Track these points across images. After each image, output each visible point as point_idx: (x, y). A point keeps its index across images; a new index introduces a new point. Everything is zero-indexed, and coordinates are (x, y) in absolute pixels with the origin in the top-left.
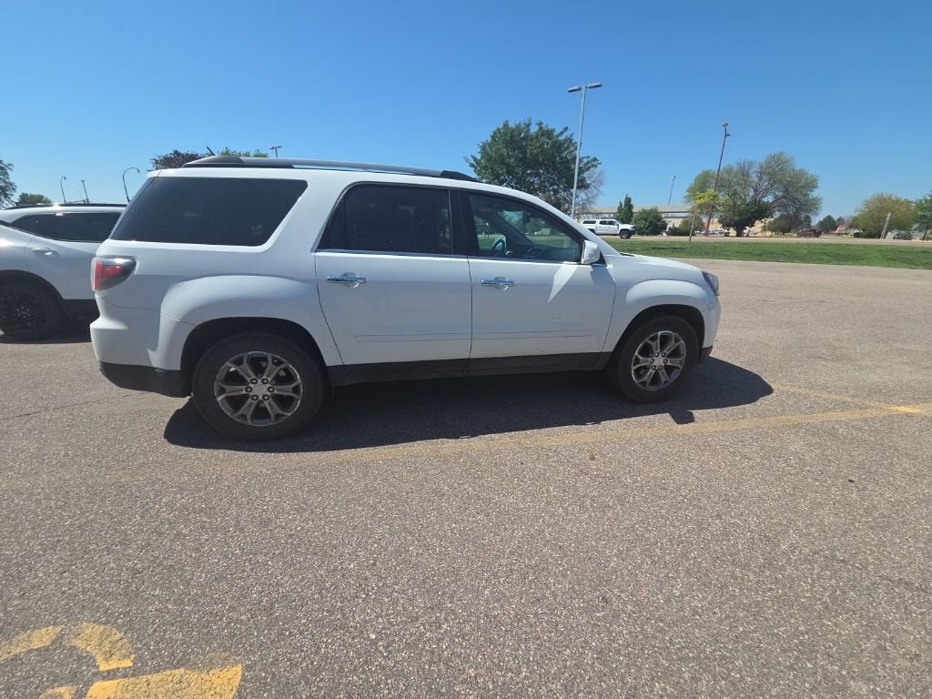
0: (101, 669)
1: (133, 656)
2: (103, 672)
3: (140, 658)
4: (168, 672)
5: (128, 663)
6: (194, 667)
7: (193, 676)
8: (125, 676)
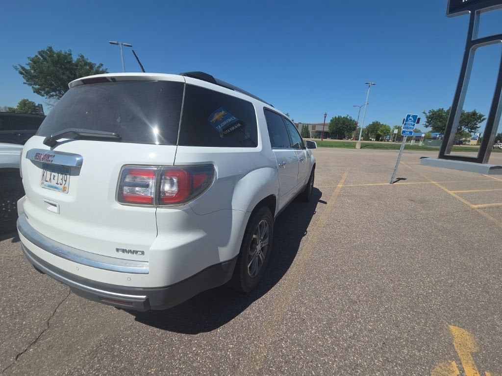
0: (458, 373)
1: (449, 361)
2: (460, 372)
3: (450, 358)
4: (456, 348)
5: (454, 363)
6: (452, 339)
7: (456, 340)
8: (461, 364)
